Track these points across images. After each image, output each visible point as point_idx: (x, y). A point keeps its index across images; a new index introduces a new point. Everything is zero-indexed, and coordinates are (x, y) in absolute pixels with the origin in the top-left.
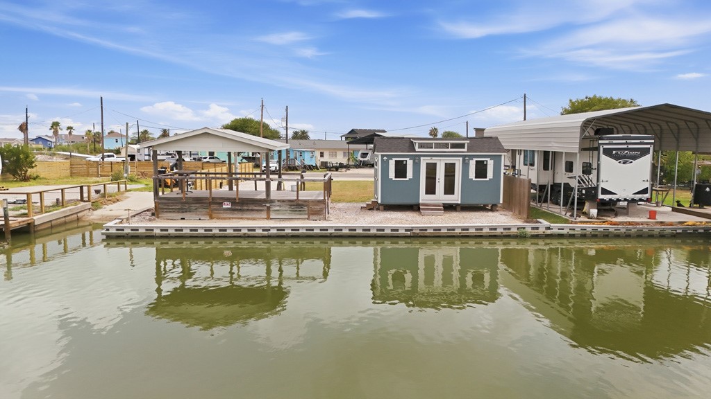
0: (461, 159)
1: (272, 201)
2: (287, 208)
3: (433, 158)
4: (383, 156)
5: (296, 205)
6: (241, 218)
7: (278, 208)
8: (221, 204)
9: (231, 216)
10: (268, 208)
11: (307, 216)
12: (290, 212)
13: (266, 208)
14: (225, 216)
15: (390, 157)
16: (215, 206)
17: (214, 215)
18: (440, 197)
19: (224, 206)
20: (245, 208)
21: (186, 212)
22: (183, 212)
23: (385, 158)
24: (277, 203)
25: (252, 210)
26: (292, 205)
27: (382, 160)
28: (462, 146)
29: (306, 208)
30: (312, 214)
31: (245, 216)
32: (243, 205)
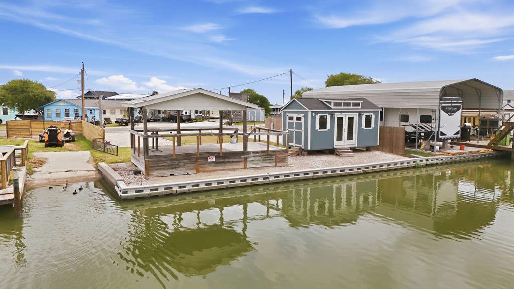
1: (249, 153)
2: (260, 158)
3: (343, 114)
4: (312, 112)
5: (267, 155)
6: (224, 170)
7: (253, 158)
8: (207, 158)
9: (216, 168)
10: (246, 159)
11: (274, 164)
12: (263, 161)
13: (243, 159)
14: (210, 168)
15: (317, 113)
16: (202, 161)
17: (200, 169)
18: (345, 143)
19: (209, 160)
20: (227, 160)
21: (175, 168)
22: (172, 168)
23: (313, 114)
24: (252, 154)
25: (233, 162)
26: (263, 155)
28: (358, 105)
29: (274, 157)
30: (279, 162)
31: (227, 167)
32: (224, 158)
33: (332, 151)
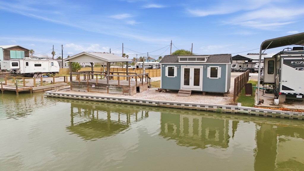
0: (202, 66)
1: (109, 85)
2: (115, 89)
3: (188, 66)
4: (162, 65)
5: (118, 88)
6: (98, 92)
7: (111, 88)
8: (91, 85)
9: (95, 91)
10: (108, 88)
11: (122, 93)
12: (116, 91)
13: (107, 88)
14: (93, 91)
15: (166, 65)
16: (89, 86)
17: (89, 90)
18: (192, 87)
19: (93, 87)
20: (100, 88)
21: (80, 88)
22: (79, 88)
23: (163, 66)
24: (111, 86)
25: (102, 89)
26: (116, 87)
27: (162, 67)
28: (203, 59)
29: (122, 89)
30: (125, 92)
31: (100, 91)
32: (99, 86)
33: (176, 92)
